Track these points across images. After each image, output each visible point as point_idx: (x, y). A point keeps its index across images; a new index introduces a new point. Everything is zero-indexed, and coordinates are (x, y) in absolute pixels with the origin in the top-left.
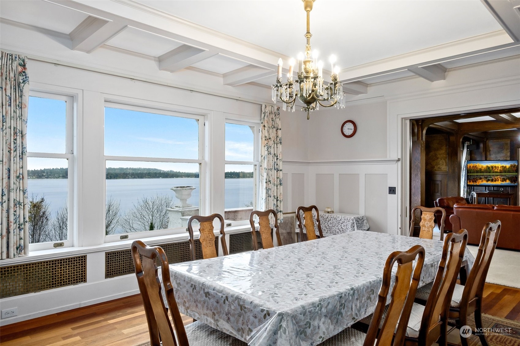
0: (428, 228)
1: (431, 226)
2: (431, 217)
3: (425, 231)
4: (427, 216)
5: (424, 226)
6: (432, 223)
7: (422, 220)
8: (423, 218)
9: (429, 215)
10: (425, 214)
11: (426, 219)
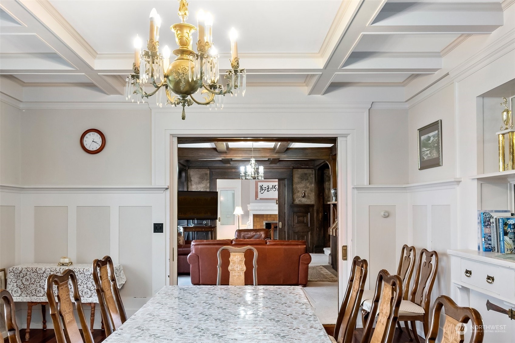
0: (238, 272)
1: (242, 269)
2: (241, 259)
3: (235, 276)
4: (237, 258)
5: (234, 271)
6: (243, 265)
7: (231, 264)
8: (232, 260)
9: (238, 256)
10: (234, 255)
11: (235, 262)
